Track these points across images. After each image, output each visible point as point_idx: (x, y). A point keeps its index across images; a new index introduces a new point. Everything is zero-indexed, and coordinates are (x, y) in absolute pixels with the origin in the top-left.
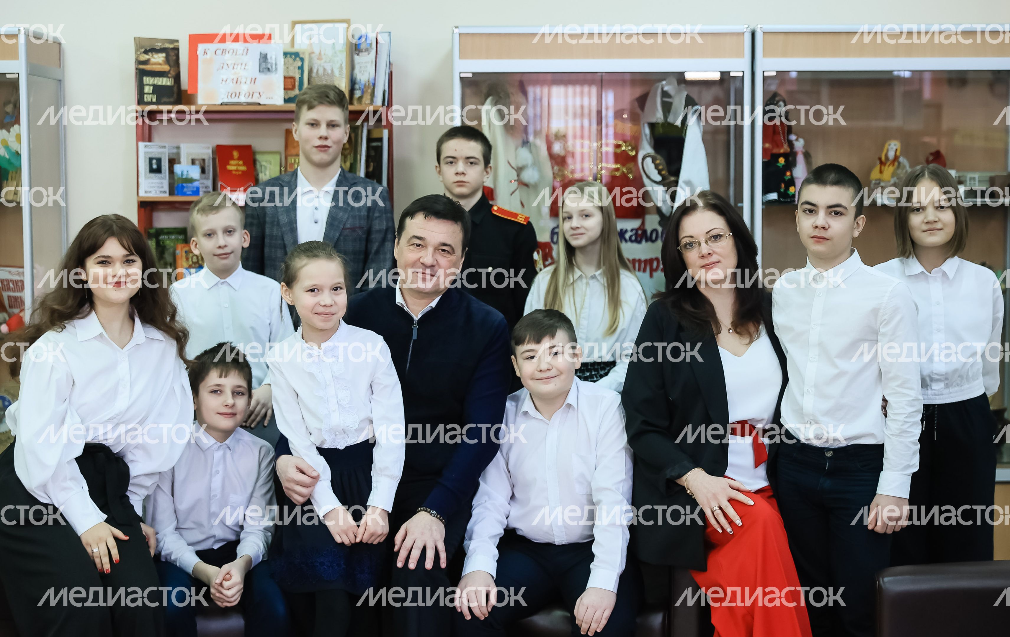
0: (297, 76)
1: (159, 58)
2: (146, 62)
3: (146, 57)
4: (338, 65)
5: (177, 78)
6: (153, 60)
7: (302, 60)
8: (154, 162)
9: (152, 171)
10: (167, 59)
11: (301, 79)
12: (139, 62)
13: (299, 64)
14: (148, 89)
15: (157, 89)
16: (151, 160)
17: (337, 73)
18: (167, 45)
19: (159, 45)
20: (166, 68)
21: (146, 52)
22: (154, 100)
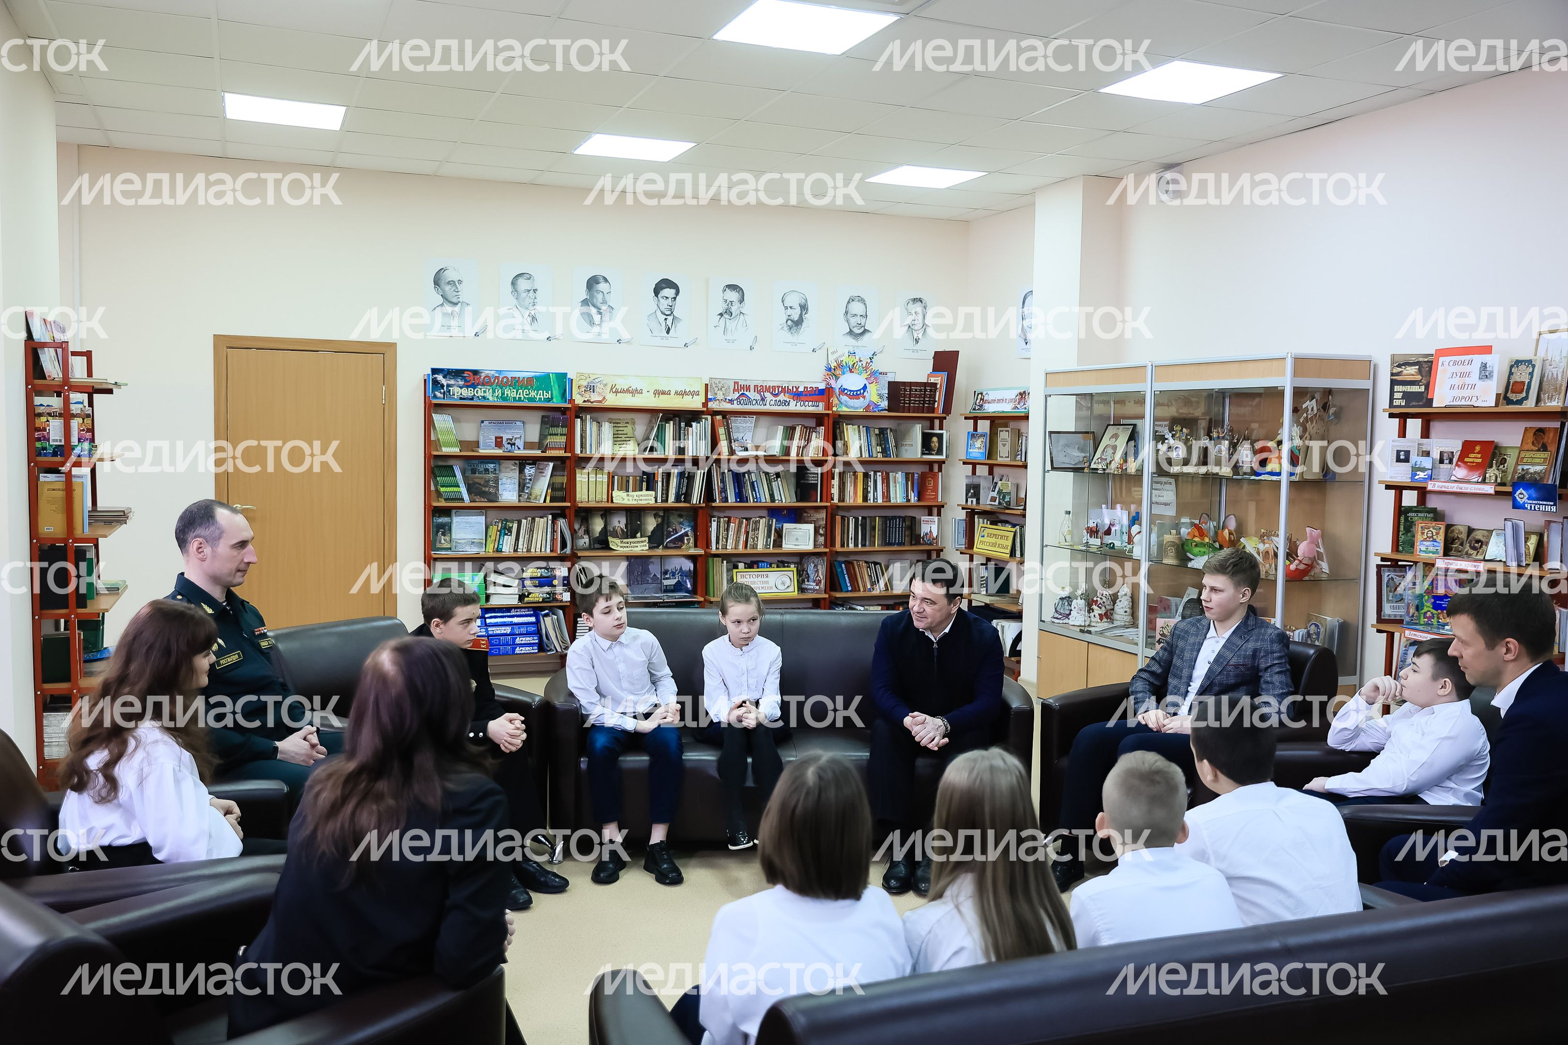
0: (1527, 381)
1: (1413, 370)
2: (1398, 374)
3: (1399, 369)
4: (1561, 370)
5: (1427, 387)
6: (1405, 372)
7: (1534, 366)
8: (1402, 453)
9: (1399, 460)
10: (1420, 371)
11: (1530, 384)
12: (1392, 374)
13: (1531, 370)
14: (1397, 395)
15: (1406, 395)
16: (1398, 452)
17: (1560, 378)
18: (1421, 359)
19: (1413, 359)
20: (1419, 378)
21: (1399, 366)
22: (1403, 404)
